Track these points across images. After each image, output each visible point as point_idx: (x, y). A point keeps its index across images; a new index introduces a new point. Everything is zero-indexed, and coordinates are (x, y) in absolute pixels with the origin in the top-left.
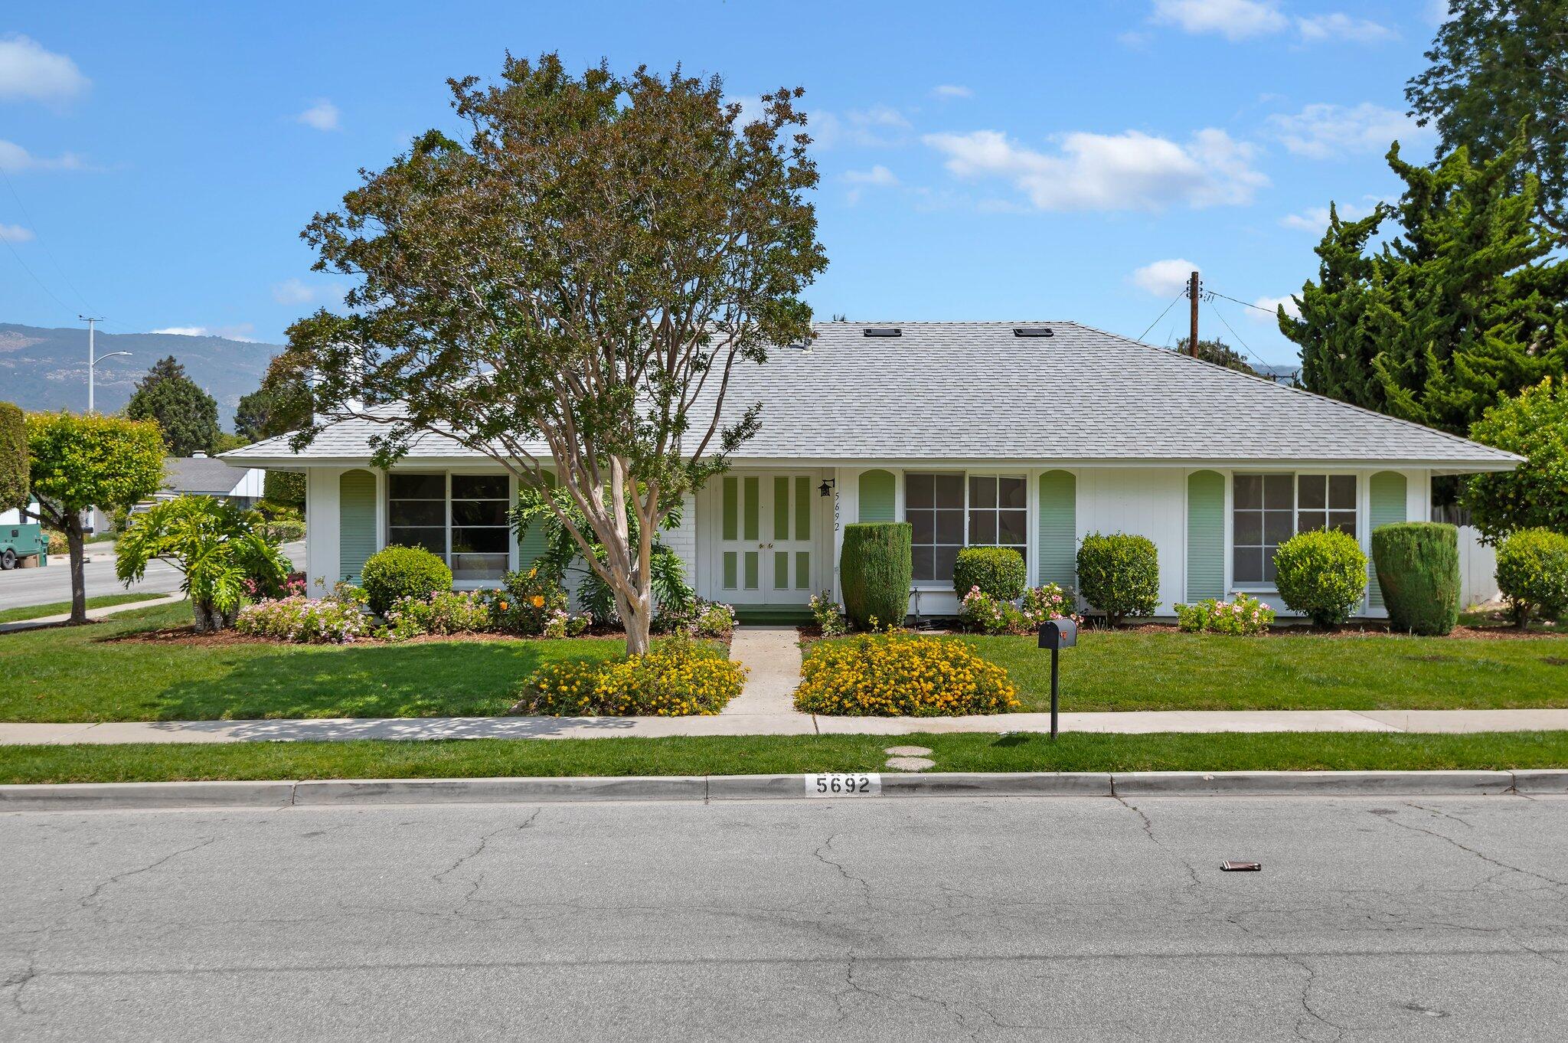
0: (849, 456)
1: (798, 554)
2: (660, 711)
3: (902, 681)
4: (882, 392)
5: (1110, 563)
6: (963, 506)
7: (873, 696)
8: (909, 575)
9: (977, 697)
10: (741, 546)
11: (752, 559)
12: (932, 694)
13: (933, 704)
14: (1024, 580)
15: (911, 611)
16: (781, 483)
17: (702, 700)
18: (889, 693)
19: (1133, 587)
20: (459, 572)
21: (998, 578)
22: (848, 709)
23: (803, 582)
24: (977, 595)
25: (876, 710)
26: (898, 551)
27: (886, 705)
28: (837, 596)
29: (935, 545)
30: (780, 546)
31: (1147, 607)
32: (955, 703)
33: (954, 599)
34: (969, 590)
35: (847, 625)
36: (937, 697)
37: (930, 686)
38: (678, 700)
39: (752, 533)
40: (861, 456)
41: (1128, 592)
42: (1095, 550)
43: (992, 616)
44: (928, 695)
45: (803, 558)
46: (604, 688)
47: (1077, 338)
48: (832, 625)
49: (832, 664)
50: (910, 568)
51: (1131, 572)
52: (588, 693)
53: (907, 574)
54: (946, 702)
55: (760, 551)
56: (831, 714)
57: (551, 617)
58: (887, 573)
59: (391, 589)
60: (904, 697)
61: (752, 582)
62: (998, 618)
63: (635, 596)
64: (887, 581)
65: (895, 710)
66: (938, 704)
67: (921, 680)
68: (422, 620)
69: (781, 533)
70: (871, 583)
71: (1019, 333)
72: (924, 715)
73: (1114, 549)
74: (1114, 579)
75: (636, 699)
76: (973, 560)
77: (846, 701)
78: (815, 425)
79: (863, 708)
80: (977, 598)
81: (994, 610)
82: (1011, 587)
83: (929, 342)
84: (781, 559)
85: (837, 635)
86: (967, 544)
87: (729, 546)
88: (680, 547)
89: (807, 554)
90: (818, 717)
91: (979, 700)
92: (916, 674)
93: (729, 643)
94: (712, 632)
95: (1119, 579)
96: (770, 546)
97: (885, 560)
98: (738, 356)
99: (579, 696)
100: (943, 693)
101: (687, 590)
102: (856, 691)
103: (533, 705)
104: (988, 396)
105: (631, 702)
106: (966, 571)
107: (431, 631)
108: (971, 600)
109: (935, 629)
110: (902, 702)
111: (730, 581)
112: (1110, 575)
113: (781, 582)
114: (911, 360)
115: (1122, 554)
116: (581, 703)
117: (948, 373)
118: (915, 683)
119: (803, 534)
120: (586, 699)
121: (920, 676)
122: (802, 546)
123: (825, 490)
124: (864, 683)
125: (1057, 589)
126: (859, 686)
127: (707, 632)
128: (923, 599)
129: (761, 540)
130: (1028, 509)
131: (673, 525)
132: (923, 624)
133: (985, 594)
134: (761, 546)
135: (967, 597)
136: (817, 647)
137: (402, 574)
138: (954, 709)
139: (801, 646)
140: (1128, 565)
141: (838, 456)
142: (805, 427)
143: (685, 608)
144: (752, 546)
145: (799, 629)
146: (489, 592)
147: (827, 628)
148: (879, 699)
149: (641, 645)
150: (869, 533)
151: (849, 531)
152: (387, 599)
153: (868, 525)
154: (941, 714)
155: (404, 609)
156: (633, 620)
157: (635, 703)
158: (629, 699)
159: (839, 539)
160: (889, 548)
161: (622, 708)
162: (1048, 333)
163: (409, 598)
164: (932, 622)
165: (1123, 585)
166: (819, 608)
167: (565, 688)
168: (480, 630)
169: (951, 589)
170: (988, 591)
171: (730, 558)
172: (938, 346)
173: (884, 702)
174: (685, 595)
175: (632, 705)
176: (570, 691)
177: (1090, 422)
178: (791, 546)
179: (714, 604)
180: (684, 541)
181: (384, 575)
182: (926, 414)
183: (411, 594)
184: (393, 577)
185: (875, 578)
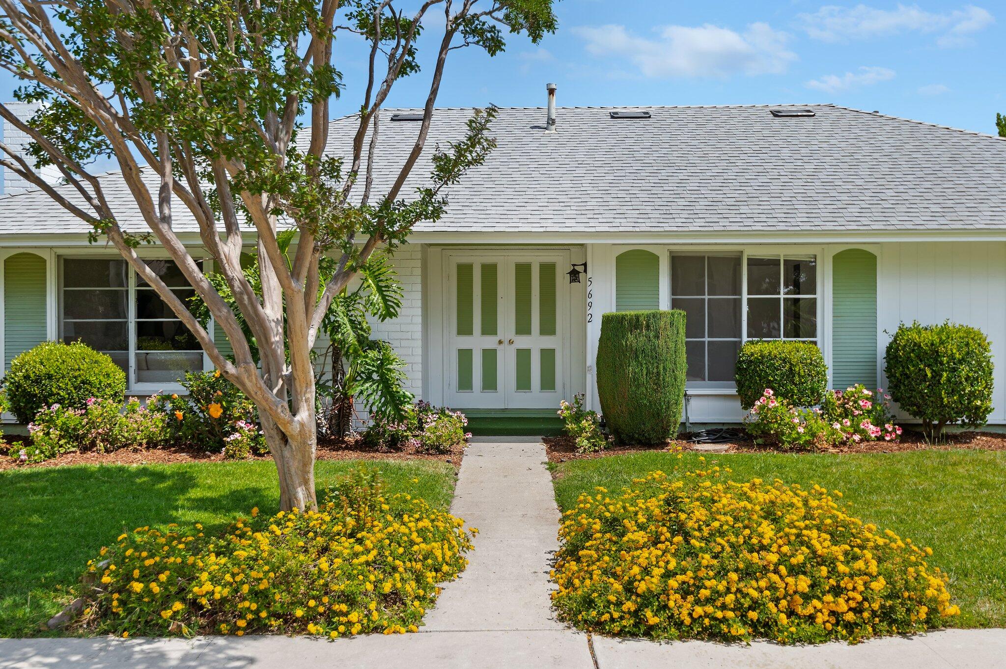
0: (608, 229)
1: (543, 351)
2: (311, 627)
3: (748, 573)
4: (637, 166)
5: (936, 360)
6: (740, 294)
7: (698, 602)
8: (684, 377)
9: (889, 603)
10: (477, 342)
11: (490, 356)
12: (807, 598)
13: (811, 618)
14: (826, 381)
15: (681, 419)
16: (523, 271)
17: (393, 598)
18: (730, 599)
19: (968, 390)
20: (145, 373)
21: (797, 379)
22: (651, 628)
23: (548, 383)
24: (770, 400)
25: (705, 629)
26: (671, 345)
27: (724, 620)
28: (593, 403)
29: (707, 339)
30: (523, 342)
31: (977, 415)
32: (850, 617)
33: (738, 404)
34: (759, 395)
35: (607, 438)
36: (819, 605)
37: (804, 583)
38: (344, 607)
39: (490, 328)
40: (621, 229)
41: (961, 396)
42: (915, 344)
43: (793, 428)
44: (799, 599)
45: (548, 356)
46: (208, 587)
47: (839, 118)
48: (588, 439)
49: (613, 524)
50: (685, 366)
51: (964, 370)
52: (181, 594)
53: (682, 375)
54: (833, 613)
55: (500, 348)
56: (621, 634)
57: (234, 430)
58: (658, 373)
59: (35, 395)
60: (755, 605)
61: (490, 383)
62: (801, 430)
63: (286, 415)
64: (658, 383)
65: (742, 631)
66: (820, 618)
67: (783, 570)
68: (72, 435)
69: (523, 328)
70: (638, 386)
71: (776, 114)
72: (795, 640)
73: (942, 342)
74: (944, 379)
75: (267, 607)
76: (763, 356)
77: (649, 613)
78: (562, 198)
79: (679, 624)
80: (771, 405)
81: (797, 421)
82: (813, 391)
83: (681, 123)
84: (523, 356)
85: (595, 451)
86: (745, 338)
87: (465, 342)
88: (404, 343)
89: (553, 351)
90: (597, 638)
91: (892, 607)
92: (773, 558)
93: (458, 464)
94: (437, 448)
95: (949, 380)
96: (511, 342)
97: (655, 356)
98: (458, 38)
99: (166, 602)
100: (829, 598)
101: (405, 396)
102: (665, 591)
103: (89, 613)
104: (760, 169)
105: (257, 612)
106: (754, 370)
107: (85, 449)
108: (762, 408)
109: (714, 442)
110: (753, 615)
111: (465, 383)
112: (937, 375)
113: (523, 383)
114: (665, 137)
115: (952, 348)
116: (167, 614)
117: (708, 148)
118: (775, 578)
119: (548, 328)
120: (178, 606)
121: (780, 563)
122: (548, 342)
123: (574, 275)
124: (680, 578)
125: (866, 392)
126: (673, 583)
127: (432, 447)
128: (693, 402)
129: (501, 335)
130: (818, 296)
131: (390, 315)
132: (698, 435)
133: (780, 399)
134: (500, 342)
135: (758, 403)
136: (569, 467)
137: (50, 377)
138: (850, 627)
139: (551, 469)
140: (960, 362)
141: (593, 230)
142: (550, 200)
143: (402, 419)
144: (490, 342)
145: (545, 441)
146: (168, 398)
147: (583, 442)
148: (709, 609)
149: (301, 493)
150: (635, 323)
151: (607, 321)
152: (32, 408)
153: (633, 313)
154: (827, 636)
155: (50, 422)
156: (287, 453)
157: (264, 614)
158: (254, 607)
159: (594, 331)
160: (661, 342)
161: (242, 623)
162: (809, 114)
163: (56, 406)
164: (709, 433)
165: (955, 388)
166: (571, 416)
167: (138, 587)
168: (152, 444)
169: (734, 391)
170: (785, 396)
171: (465, 356)
172: (693, 126)
173: (719, 614)
174: (402, 403)
175: (258, 619)
176: (148, 591)
177: (890, 193)
178: (535, 342)
179: (442, 412)
180: (409, 335)
181: (27, 377)
182: (692, 186)
183: (60, 401)
184: (37, 381)
185: (643, 379)
